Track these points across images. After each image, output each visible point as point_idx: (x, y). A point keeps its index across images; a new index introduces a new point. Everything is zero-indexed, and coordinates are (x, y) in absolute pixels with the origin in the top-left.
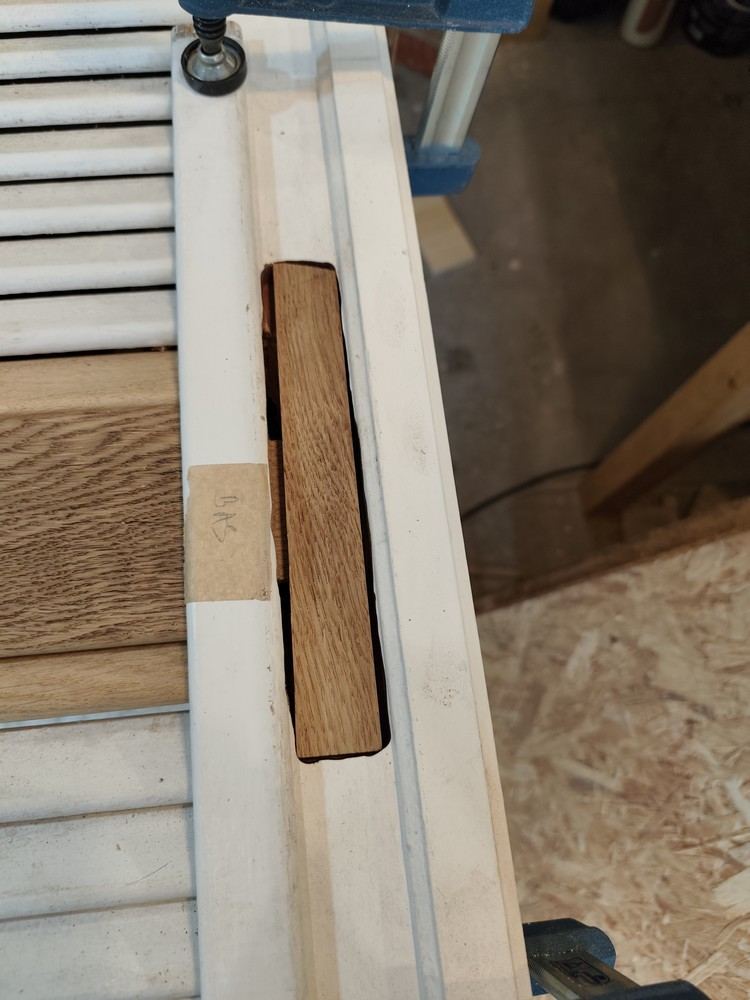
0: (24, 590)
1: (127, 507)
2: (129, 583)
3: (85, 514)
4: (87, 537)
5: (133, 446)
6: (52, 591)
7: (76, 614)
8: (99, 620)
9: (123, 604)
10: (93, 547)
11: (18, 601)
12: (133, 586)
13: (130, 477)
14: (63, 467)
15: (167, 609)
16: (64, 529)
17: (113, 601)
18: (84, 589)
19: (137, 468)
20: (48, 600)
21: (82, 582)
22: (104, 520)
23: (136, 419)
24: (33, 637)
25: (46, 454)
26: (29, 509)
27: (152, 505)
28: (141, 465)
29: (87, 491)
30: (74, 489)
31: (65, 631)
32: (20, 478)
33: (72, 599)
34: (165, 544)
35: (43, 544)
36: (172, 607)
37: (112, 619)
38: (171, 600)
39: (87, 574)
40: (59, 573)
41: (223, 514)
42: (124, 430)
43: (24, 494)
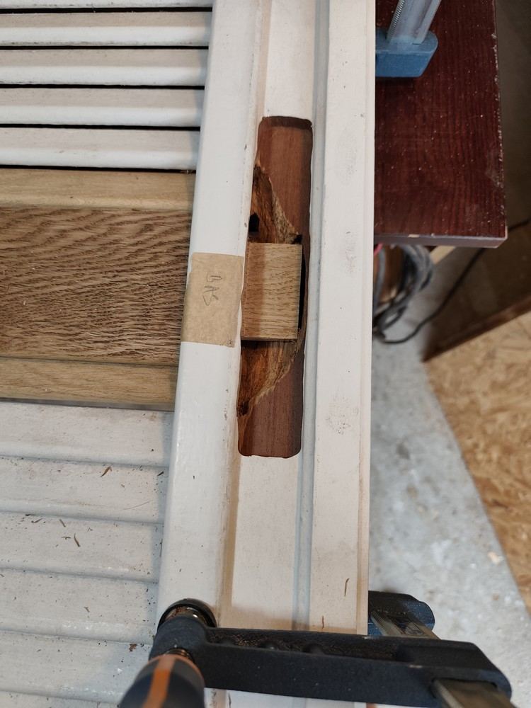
0: (82, 319)
1: (151, 275)
2: (147, 324)
3: (124, 276)
4: (124, 291)
5: (160, 235)
6: (99, 322)
7: (112, 339)
8: (126, 345)
9: (142, 337)
10: (127, 298)
11: (78, 326)
12: (149, 327)
13: (155, 256)
14: (114, 244)
15: (169, 344)
16: (111, 284)
17: (136, 335)
18: (119, 324)
19: (160, 250)
20: (96, 328)
21: (118, 320)
22: (136, 282)
23: (164, 217)
24: (85, 350)
25: (105, 235)
26: (91, 269)
27: (168, 276)
28: (163, 248)
29: (128, 261)
30: (119, 260)
31: (105, 349)
32: (88, 248)
33: (111, 329)
34: (172, 302)
35: (97, 292)
36: (172, 344)
37: (134, 346)
38: (172, 339)
39: (122, 315)
40: (105, 312)
41: (211, 287)
42: (156, 224)
43: (89, 258)
